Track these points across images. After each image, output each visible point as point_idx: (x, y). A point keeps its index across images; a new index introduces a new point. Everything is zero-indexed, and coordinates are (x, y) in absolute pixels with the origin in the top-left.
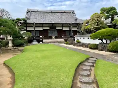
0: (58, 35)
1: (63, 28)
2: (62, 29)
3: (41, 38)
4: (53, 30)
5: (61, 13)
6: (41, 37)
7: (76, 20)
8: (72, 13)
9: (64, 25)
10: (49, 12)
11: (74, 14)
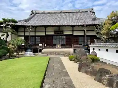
0: (66, 42)
1: (74, 32)
2: (72, 34)
3: (40, 47)
4: (59, 36)
5: (74, 13)
6: (40, 45)
7: (95, 19)
8: (90, 11)
9: (75, 29)
10: (58, 13)
11: (93, 13)
